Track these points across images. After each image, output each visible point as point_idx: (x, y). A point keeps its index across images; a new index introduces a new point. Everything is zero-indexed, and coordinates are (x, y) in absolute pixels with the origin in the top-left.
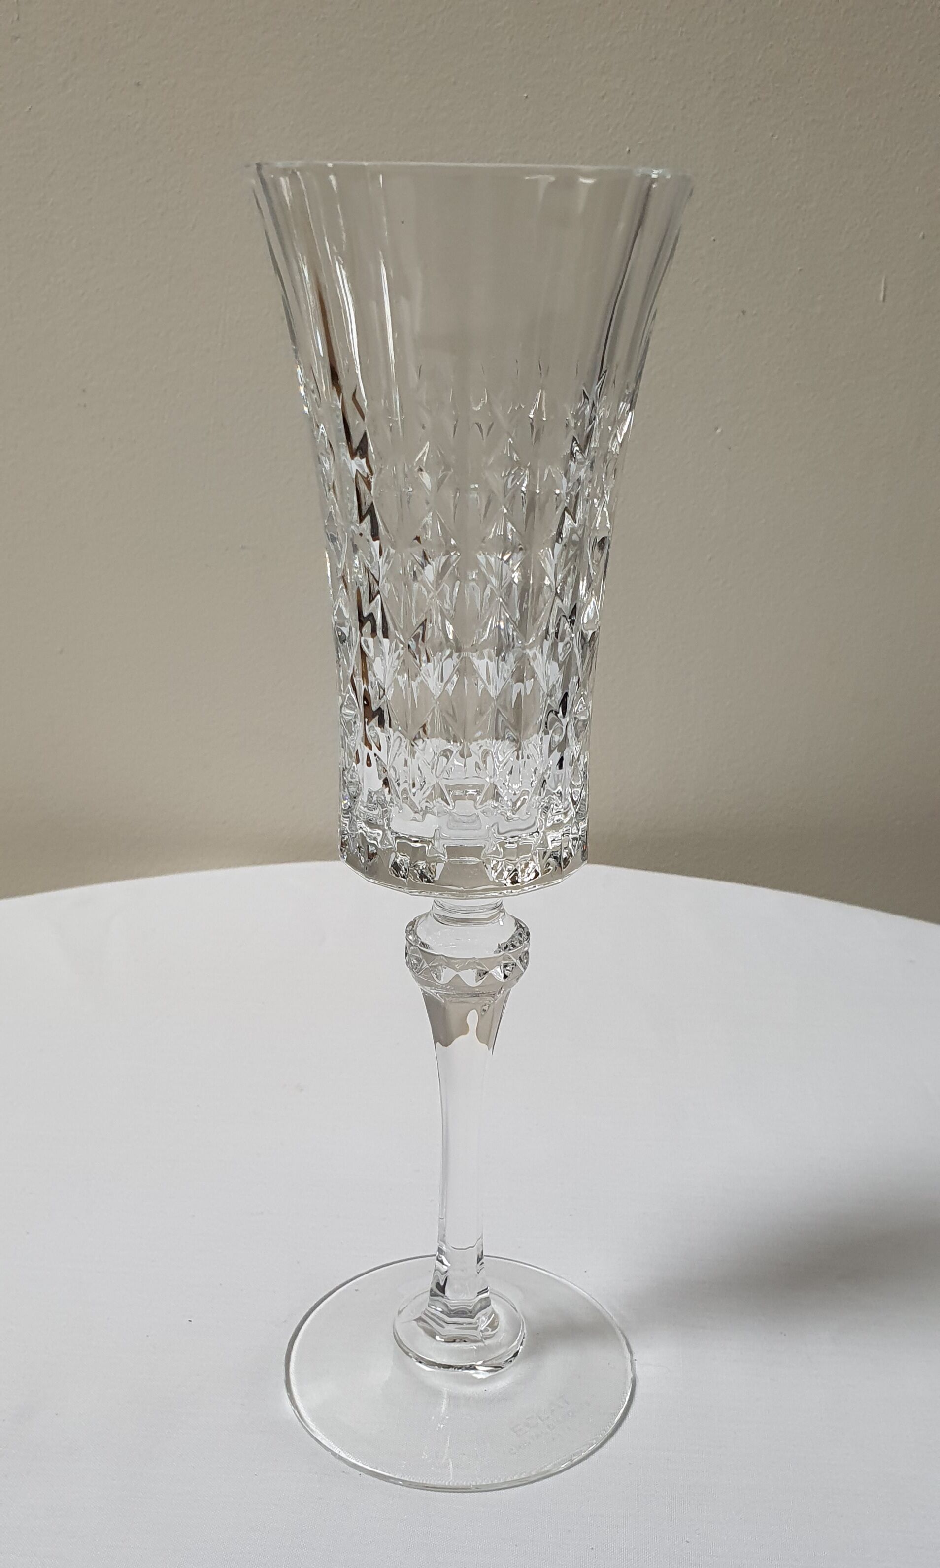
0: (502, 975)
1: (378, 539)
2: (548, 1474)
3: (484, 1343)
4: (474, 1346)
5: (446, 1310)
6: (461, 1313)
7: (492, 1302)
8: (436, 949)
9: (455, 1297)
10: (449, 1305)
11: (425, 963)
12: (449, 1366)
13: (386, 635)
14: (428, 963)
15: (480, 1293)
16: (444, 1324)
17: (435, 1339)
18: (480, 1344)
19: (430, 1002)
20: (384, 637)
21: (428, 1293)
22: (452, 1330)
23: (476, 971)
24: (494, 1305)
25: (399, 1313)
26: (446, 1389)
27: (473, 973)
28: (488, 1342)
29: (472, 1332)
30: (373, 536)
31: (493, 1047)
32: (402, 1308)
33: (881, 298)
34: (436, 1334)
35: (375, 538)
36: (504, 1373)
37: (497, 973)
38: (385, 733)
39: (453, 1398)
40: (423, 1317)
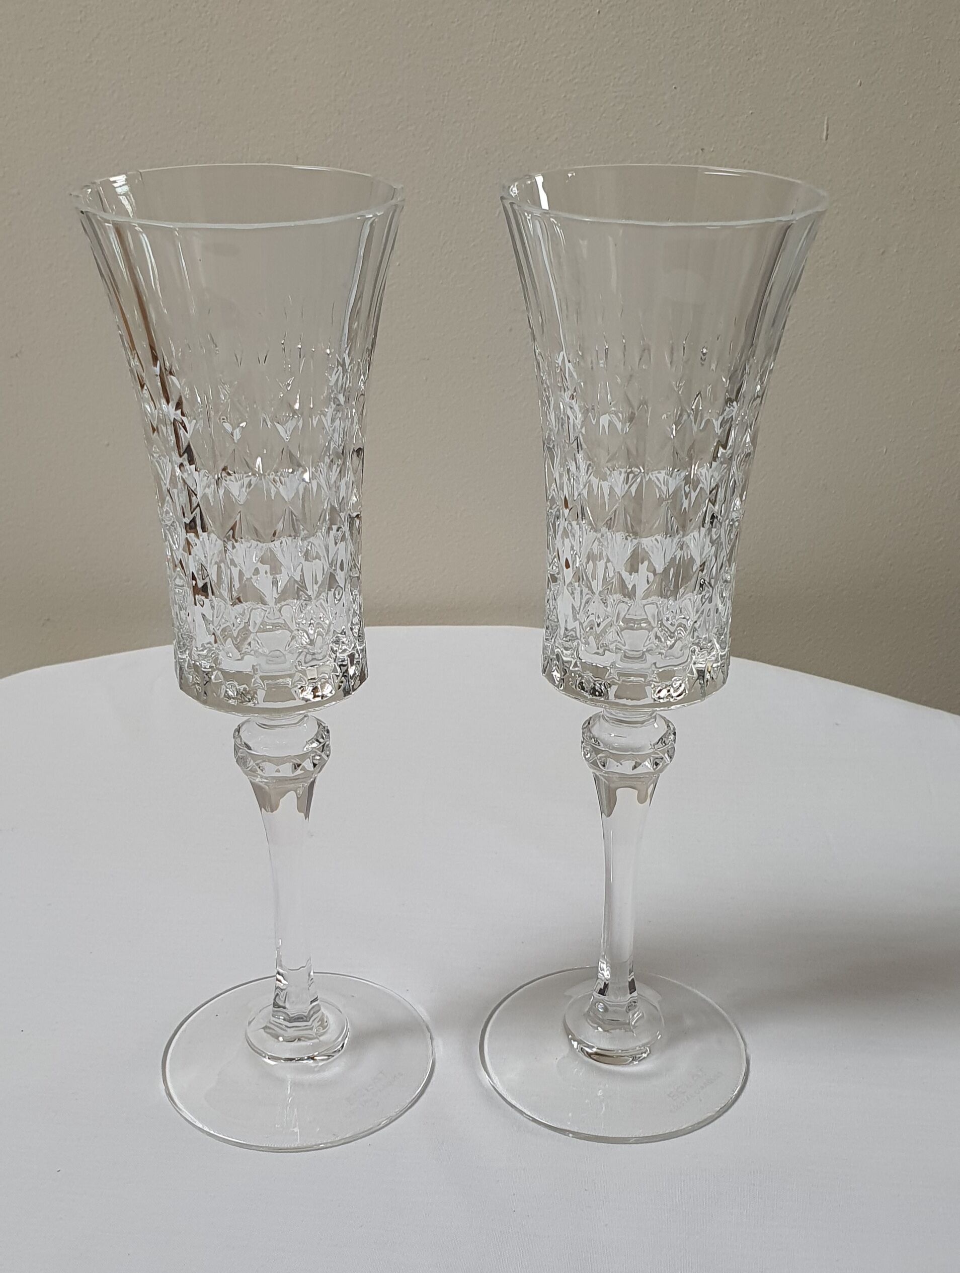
0: (312, 765)
1: (193, 464)
2: (371, 1131)
3: (318, 1039)
4: (310, 1043)
5: (287, 1018)
6: (299, 1019)
7: (322, 1008)
8: (258, 750)
9: (293, 1009)
10: (289, 1013)
11: (252, 761)
12: (291, 1060)
13: (204, 529)
14: (254, 761)
15: (312, 1002)
16: (286, 1028)
17: (279, 1040)
18: (316, 1041)
19: (257, 789)
20: (203, 532)
21: (272, 1006)
22: (291, 1033)
23: (291, 764)
24: (322, 1009)
25: (250, 1023)
26: (289, 1077)
27: (289, 766)
28: (321, 1038)
29: (309, 1032)
30: (189, 462)
31: (307, 816)
32: (251, 1020)
33: (824, 137)
34: (279, 1037)
35: (191, 463)
36: (334, 1060)
37: (308, 764)
38: (208, 600)
39: (295, 1084)
40: (268, 1025)
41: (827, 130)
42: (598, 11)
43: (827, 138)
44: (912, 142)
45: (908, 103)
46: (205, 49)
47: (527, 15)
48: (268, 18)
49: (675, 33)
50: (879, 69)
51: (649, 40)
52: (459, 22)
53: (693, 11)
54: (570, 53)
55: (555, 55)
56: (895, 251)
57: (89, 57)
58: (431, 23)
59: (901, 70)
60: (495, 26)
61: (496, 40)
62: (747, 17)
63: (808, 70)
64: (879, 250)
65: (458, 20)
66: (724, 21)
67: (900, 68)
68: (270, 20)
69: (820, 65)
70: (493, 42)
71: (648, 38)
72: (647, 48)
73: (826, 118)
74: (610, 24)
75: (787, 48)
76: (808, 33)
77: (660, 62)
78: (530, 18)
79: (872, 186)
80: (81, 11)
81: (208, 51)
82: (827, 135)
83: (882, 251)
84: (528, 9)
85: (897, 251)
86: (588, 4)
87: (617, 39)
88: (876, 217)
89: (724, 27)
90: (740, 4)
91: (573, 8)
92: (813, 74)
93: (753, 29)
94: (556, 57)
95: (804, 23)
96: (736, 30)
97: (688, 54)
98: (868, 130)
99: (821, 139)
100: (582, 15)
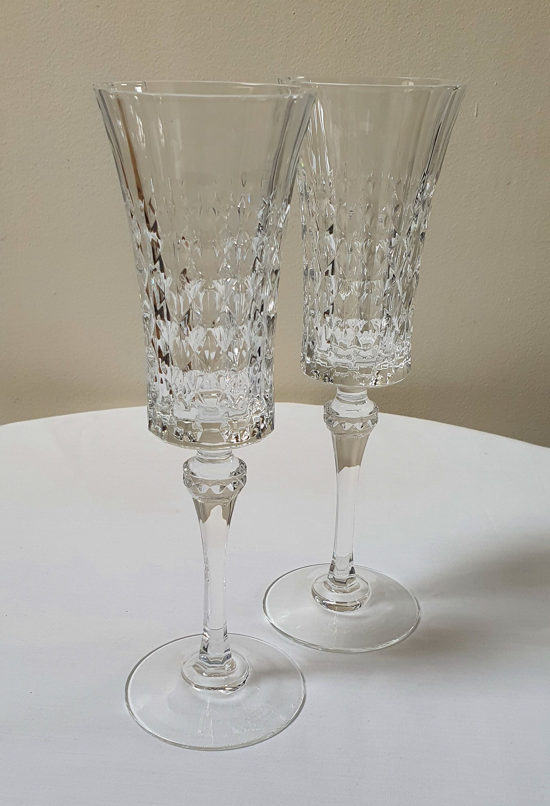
0: (233, 488)
1: (164, 272)
3: (228, 676)
4: (223, 678)
5: (208, 660)
6: (216, 662)
7: (232, 656)
8: (199, 476)
9: (212, 654)
10: (209, 658)
11: (193, 482)
12: (211, 688)
14: (195, 483)
15: (225, 651)
16: (207, 668)
17: (203, 675)
18: (226, 677)
19: (197, 503)
20: (168, 320)
21: (199, 652)
22: (212, 670)
25: (184, 663)
26: (209, 700)
27: (218, 487)
28: (230, 676)
29: (222, 671)
30: (161, 270)
31: (229, 523)
32: (185, 661)
33: (475, 115)
34: (203, 673)
35: (162, 271)
36: (238, 691)
37: (230, 487)
38: (169, 368)
39: (212, 705)
40: (197, 664)
41: (477, 111)
42: (345, 40)
43: (476, 116)
44: (525, 119)
45: (523, 96)
46: (117, 59)
47: (305, 41)
48: (154, 41)
49: (390, 53)
50: (507, 75)
51: (375, 57)
52: (265, 45)
53: (400, 40)
54: (329, 64)
55: (320, 65)
56: (516, 182)
57: (49, 63)
58: (248, 45)
59: (520, 77)
60: (286, 48)
61: (286, 56)
62: (431, 44)
63: (466, 75)
64: (506, 182)
65: (264, 44)
66: (418, 46)
67: (519, 75)
68: (155, 42)
69: (473, 73)
70: (285, 57)
71: (374, 56)
72: (373, 61)
73: (476, 104)
74: (352, 47)
75: (454, 62)
76: (466, 54)
77: (381, 70)
78: (306, 43)
79: (503, 144)
80: (45, 36)
81: (118, 60)
82: (477, 114)
83: (508, 182)
84: (305, 38)
85: (517, 183)
86: (340, 36)
87: (356, 56)
88: (505, 163)
89: (418, 50)
90: (427, 36)
91: (331, 38)
92: (469, 78)
93: (435, 51)
94: (321, 66)
95: (464, 48)
96: (425, 51)
97: (397, 66)
98: (500, 111)
99: (473, 116)
100: (336, 42)
